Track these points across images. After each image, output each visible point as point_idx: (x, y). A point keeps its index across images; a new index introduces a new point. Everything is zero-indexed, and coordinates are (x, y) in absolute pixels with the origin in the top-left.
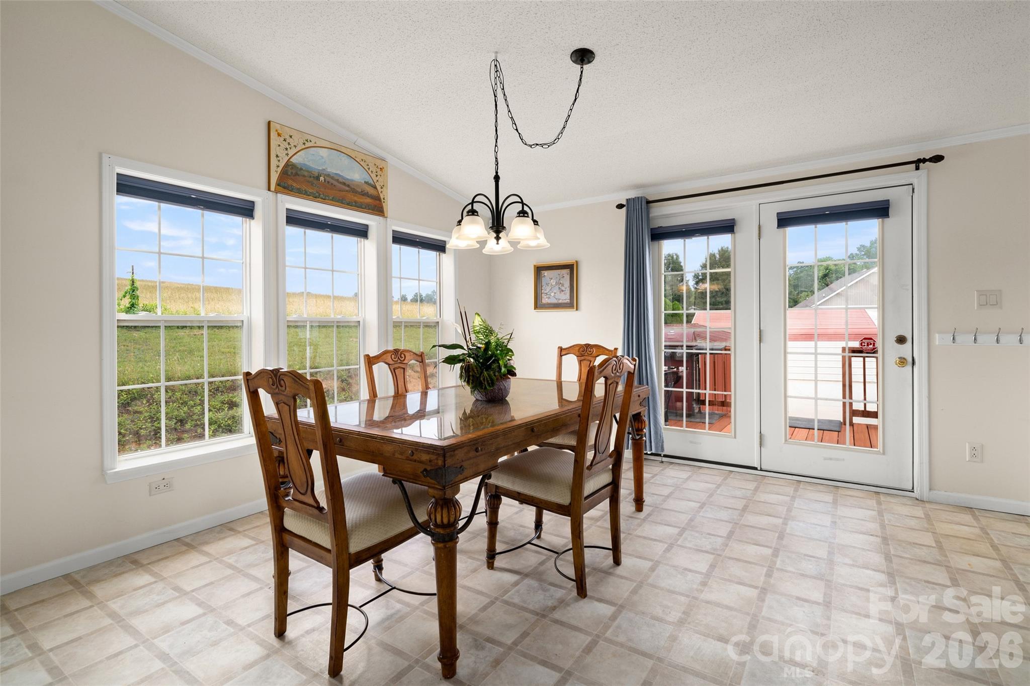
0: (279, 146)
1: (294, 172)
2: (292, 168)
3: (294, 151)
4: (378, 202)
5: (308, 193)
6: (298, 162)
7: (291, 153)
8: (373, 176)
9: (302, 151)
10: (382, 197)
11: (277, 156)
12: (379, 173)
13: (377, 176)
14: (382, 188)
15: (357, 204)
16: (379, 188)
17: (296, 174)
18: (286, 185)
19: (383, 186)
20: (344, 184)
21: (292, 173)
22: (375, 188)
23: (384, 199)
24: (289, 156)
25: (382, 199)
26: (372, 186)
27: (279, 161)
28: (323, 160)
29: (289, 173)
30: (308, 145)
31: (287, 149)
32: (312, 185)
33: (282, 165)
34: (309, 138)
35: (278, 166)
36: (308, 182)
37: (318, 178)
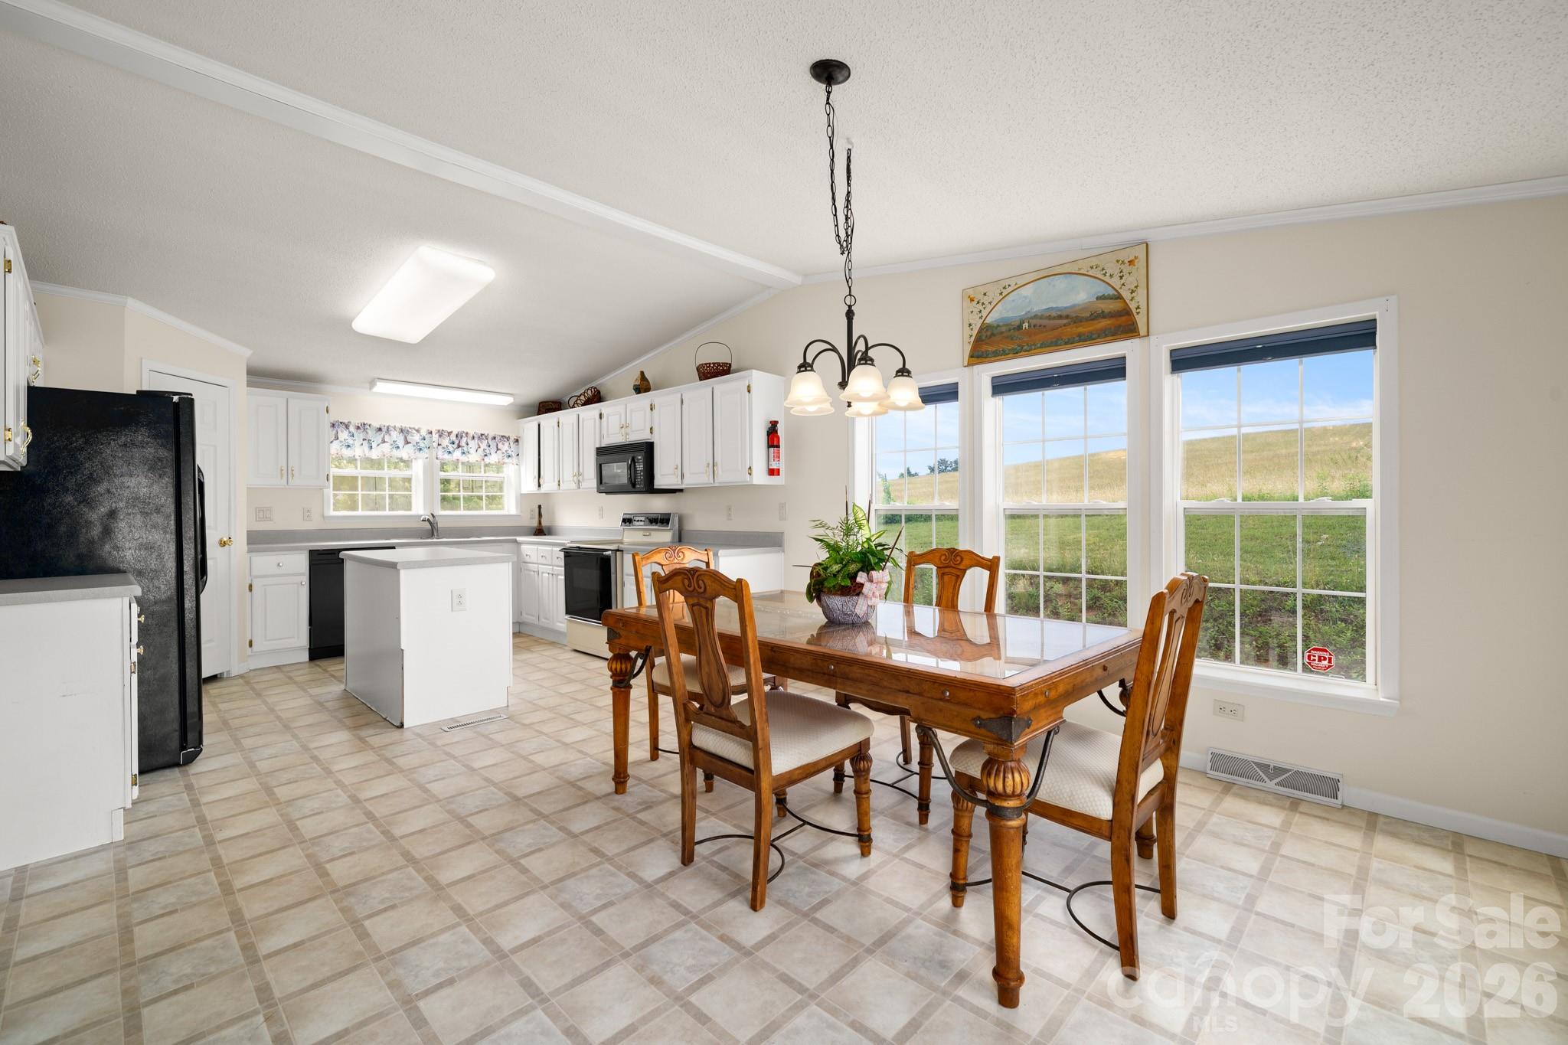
0: (972, 312)
1: (989, 333)
2: (987, 330)
3: (989, 308)
4: (1124, 318)
5: (1007, 352)
6: (994, 320)
7: (984, 314)
8: (1116, 282)
9: (1000, 303)
10: (1133, 306)
11: (970, 325)
12: (1126, 268)
13: (1121, 277)
14: (1132, 292)
15: (1082, 338)
16: (1126, 295)
17: (993, 335)
18: (980, 353)
19: (1136, 287)
20: (1060, 317)
21: (986, 336)
22: (1119, 297)
23: (1138, 308)
24: (983, 318)
25: (1134, 311)
26: (1112, 299)
27: (972, 329)
28: (1028, 300)
29: (984, 338)
30: (1005, 292)
31: (980, 312)
32: (1012, 339)
33: (975, 333)
34: (1006, 283)
35: (971, 336)
36: (1007, 337)
37: (1020, 327)
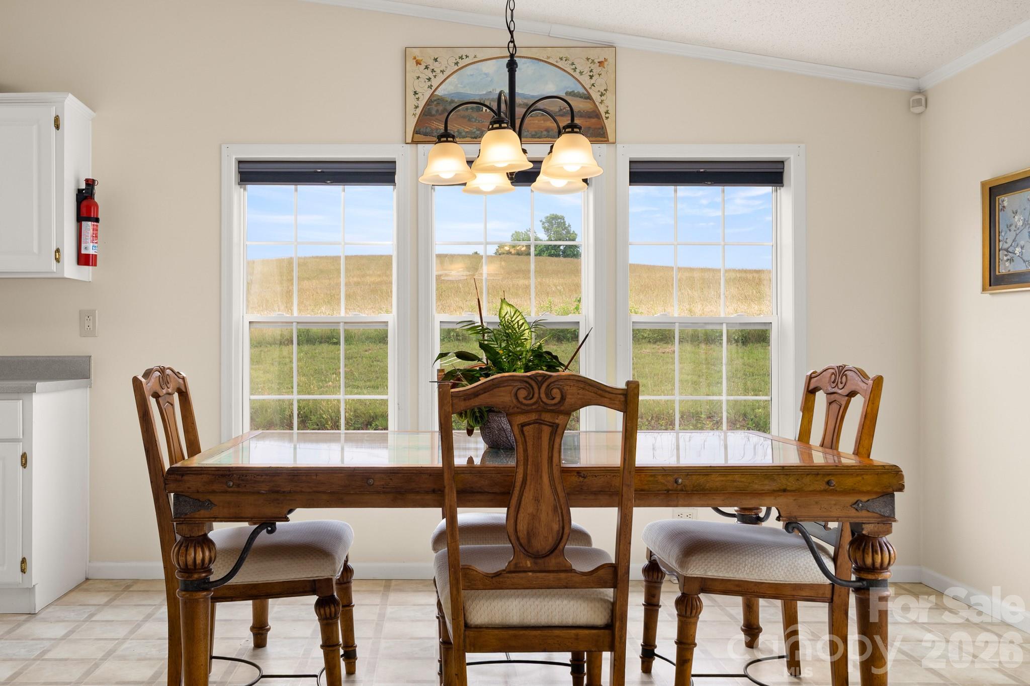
0: (418, 78)
1: (440, 108)
2: (438, 104)
3: (441, 77)
4: (594, 120)
5: (464, 134)
6: (446, 93)
7: (435, 83)
8: (585, 80)
9: (454, 76)
10: (602, 109)
11: (415, 93)
12: (597, 69)
13: (591, 77)
14: (602, 95)
15: (550, 133)
16: (595, 96)
18: (428, 130)
19: (606, 90)
21: (437, 111)
22: (588, 97)
23: (607, 112)
24: (433, 88)
25: (603, 115)
26: (581, 97)
27: (418, 99)
28: (489, 79)
29: (434, 112)
30: (462, 63)
31: (429, 79)
32: (469, 120)
33: (422, 104)
34: (464, 52)
35: (417, 107)
36: (464, 117)
